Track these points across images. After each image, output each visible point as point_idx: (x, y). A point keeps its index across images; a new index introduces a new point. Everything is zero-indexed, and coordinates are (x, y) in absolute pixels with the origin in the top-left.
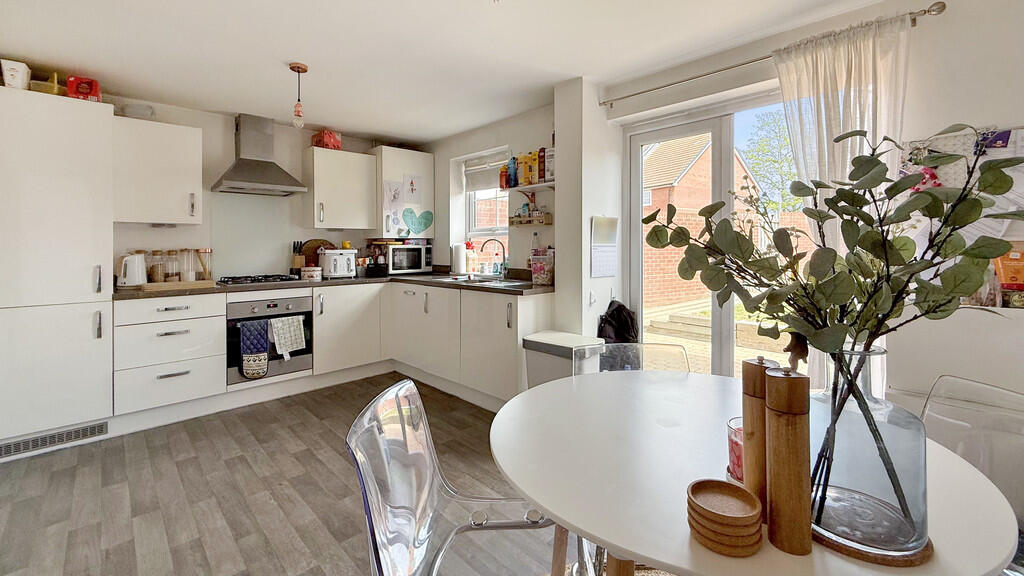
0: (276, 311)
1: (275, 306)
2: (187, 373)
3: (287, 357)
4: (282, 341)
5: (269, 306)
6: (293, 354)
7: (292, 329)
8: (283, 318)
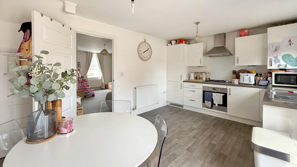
0: (215, 90)
1: (215, 89)
2: (194, 101)
3: (217, 105)
4: (216, 100)
5: (213, 89)
6: (218, 105)
7: (219, 97)
8: (216, 93)
